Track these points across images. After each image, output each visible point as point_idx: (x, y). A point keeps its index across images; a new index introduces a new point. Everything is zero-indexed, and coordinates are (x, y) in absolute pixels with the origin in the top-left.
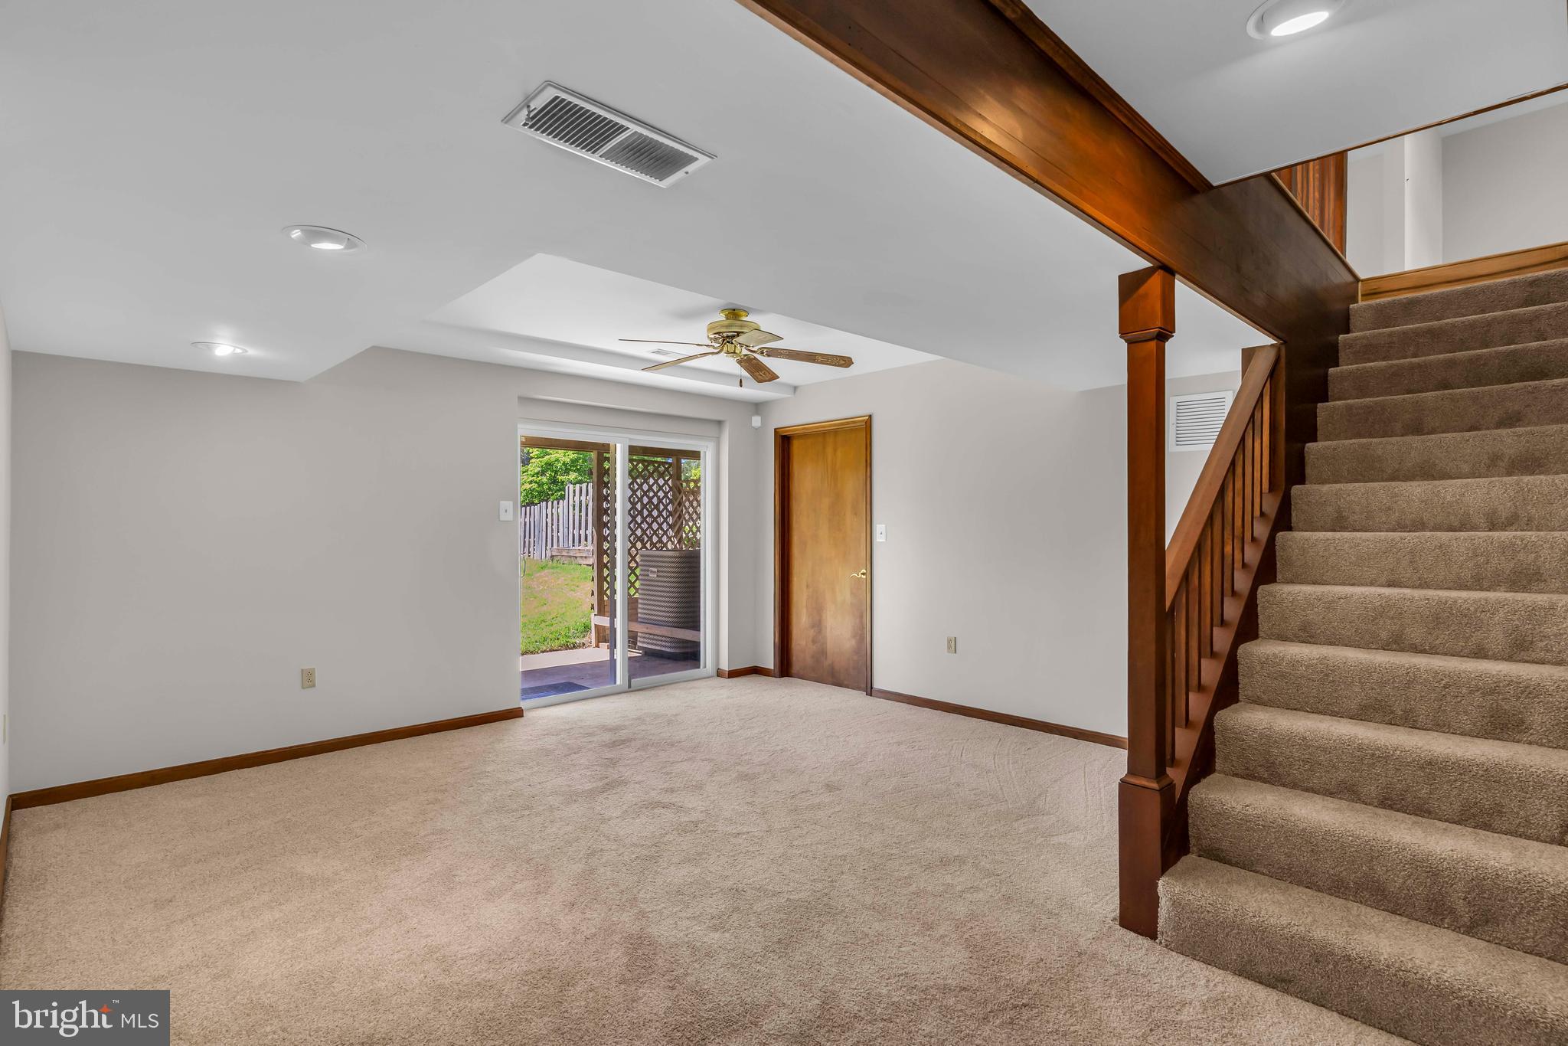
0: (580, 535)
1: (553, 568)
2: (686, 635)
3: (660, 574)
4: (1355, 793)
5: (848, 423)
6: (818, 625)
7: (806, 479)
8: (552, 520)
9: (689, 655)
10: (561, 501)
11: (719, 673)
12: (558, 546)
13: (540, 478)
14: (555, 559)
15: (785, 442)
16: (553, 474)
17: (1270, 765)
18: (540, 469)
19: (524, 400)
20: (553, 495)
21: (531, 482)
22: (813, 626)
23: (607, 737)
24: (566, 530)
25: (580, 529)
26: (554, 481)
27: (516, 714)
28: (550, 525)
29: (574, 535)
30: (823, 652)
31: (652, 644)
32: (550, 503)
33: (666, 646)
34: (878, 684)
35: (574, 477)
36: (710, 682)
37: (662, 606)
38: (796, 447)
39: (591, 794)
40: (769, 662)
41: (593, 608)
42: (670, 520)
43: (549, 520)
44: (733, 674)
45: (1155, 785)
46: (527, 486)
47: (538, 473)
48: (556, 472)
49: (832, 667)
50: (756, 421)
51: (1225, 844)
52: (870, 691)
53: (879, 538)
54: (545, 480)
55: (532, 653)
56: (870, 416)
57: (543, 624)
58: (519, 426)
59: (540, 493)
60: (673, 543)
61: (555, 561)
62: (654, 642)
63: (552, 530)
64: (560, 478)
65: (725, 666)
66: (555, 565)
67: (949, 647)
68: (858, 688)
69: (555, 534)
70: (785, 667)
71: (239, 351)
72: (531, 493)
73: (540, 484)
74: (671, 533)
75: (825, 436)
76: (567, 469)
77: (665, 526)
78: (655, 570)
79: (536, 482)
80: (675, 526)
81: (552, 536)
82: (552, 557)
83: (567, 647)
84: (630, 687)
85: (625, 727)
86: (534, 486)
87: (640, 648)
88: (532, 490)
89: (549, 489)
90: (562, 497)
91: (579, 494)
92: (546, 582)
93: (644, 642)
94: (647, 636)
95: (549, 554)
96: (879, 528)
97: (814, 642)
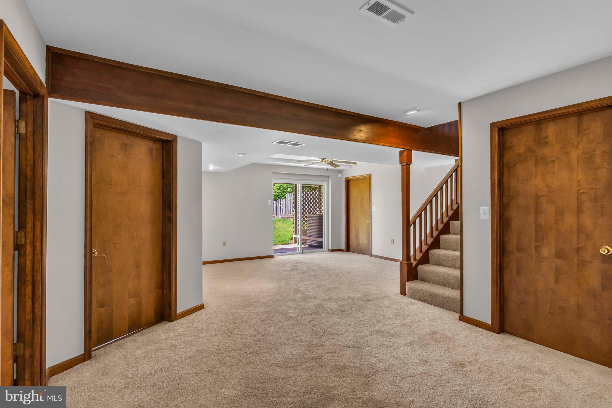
0: (291, 210)
1: (282, 221)
2: (319, 240)
3: (313, 222)
4: (455, 266)
5: (365, 176)
6: (357, 236)
7: (354, 193)
8: (282, 205)
9: (320, 246)
10: (285, 199)
11: (329, 250)
12: (284, 214)
13: (278, 191)
14: (283, 218)
15: (348, 182)
16: (283, 189)
17: (440, 261)
18: (278, 187)
19: (274, 173)
20: (283, 196)
21: (275, 192)
22: (356, 237)
23: (295, 262)
24: (286, 208)
25: (291, 208)
26: (283, 192)
27: (272, 257)
28: (281, 207)
29: (289, 210)
30: (358, 244)
31: (311, 243)
32: (281, 200)
33: (315, 244)
34: (373, 253)
35: (290, 190)
36: (326, 252)
37: (314, 231)
38: (351, 183)
39: (290, 271)
40: (343, 247)
41: (294, 232)
42: (318, 205)
43: (281, 205)
44: (333, 250)
45: (406, 263)
46: (274, 193)
47: (278, 189)
48: (284, 188)
49: (361, 248)
50: (340, 176)
51: (424, 277)
52: (371, 255)
53: (373, 210)
54: (280, 191)
55: (276, 245)
56: (371, 174)
57: (279, 238)
58: (273, 180)
59: (278, 196)
60: (318, 212)
61: (283, 219)
62: (311, 242)
63: (282, 208)
64: (285, 190)
65: (330, 248)
66: (283, 220)
67: (392, 242)
68: (368, 255)
69: (283, 210)
70: (348, 249)
71: (214, 168)
72: (275, 196)
73: (278, 193)
74: (318, 209)
75: (358, 180)
76: (287, 187)
77: (316, 207)
78: (311, 220)
79: (277, 192)
80: (319, 207)
81: (282, 211)
82: (282, 217)
83: (286, 244)
84: (302, 252)
85: (300, 260)
86: (277, 193)
87: (308, 244)
88: (276, 195)
89: (282, 194)
90: (285, 198)
91: (290, 197)
92: (280, 225)
93: (308, 242)
94: (309, 240)
95: (281, 216)
96: (373, 207)
97: (356, 241)
